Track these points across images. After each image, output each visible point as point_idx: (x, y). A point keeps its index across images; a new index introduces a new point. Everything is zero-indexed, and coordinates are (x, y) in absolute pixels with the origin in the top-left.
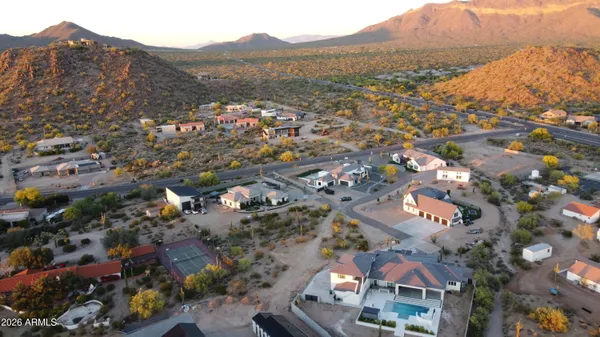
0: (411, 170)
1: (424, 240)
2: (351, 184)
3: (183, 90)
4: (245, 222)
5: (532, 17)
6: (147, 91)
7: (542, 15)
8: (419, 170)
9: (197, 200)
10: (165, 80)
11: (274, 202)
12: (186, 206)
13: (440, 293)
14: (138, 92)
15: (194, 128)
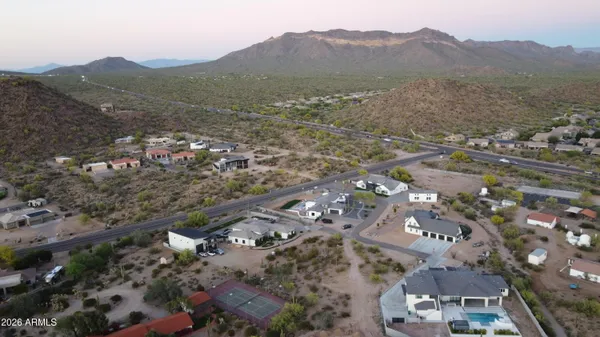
0: (383, 195)
1: (444, 256)
2: (341, 212)
3: (91, 123)
4: (271, 258)
5: (379, 48)
6: (54, 126)
7: (386, 47)
8: (389, 194)
9: (210, 242)
10: (70, 113)
11: (284, 236)
12: (200, 248)
13: (483, 301)
14: (43, 127)
15: (129, 165)
